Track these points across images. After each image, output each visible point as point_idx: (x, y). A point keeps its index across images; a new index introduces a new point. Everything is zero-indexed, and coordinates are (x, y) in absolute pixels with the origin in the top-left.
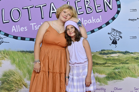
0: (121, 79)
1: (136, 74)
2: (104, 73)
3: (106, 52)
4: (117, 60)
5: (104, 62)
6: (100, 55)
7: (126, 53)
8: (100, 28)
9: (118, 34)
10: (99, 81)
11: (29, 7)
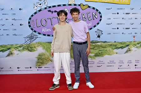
0: (102, 56)
1: (111, 53)
2: (93, 53)
3: (94, 42)
4: (100, 46)
5: (93, 47)
6: (91, 44)
7: (105, 42)
8: (91, 29)
9: (100, 32)
10: (91, 58)
11: (51, 18)
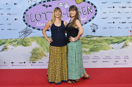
0: (98, 51)
1: (106, 49)
2: (88, 48)
3: (89, 36)
4: (95, 41)
5: (88, 42)
6: (86, 38)
7: (100, 37)
8: (86, 23)
9: (96, 26)
10: (86, 53)
11: (46, 12)
